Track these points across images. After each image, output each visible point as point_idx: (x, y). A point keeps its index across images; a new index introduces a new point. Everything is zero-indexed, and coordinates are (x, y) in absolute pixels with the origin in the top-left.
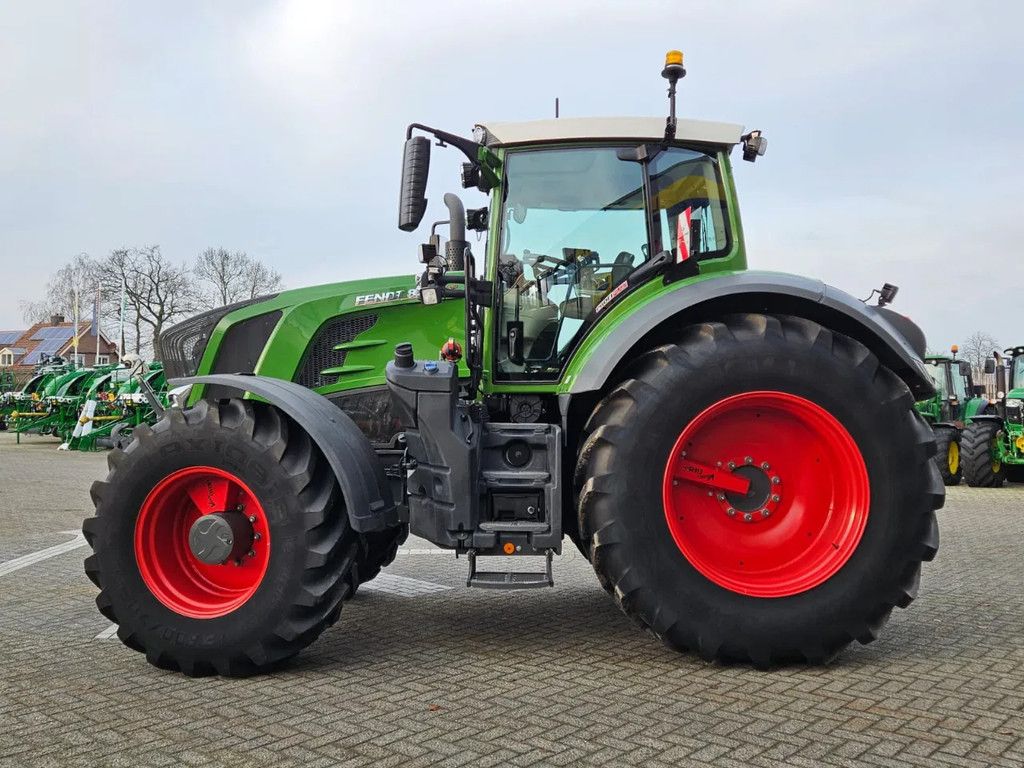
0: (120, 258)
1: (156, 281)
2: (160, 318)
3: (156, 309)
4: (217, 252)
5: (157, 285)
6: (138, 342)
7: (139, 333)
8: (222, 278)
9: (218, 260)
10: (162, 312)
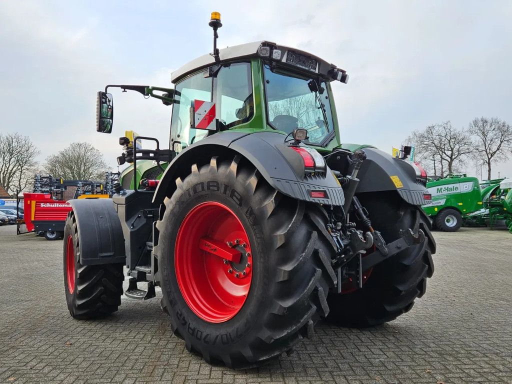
0: (430, 130)
1: (449, 139)
2: (451, 158)
3: (449, 153)
4: (480, 120)
5: (449, 141)
6: (442, 170)
7: (442, 166)
8: (483, 133)
9: (480, 124)
10: (452, 154)
